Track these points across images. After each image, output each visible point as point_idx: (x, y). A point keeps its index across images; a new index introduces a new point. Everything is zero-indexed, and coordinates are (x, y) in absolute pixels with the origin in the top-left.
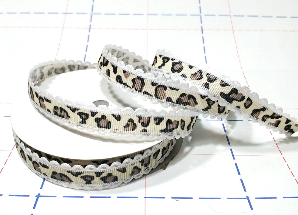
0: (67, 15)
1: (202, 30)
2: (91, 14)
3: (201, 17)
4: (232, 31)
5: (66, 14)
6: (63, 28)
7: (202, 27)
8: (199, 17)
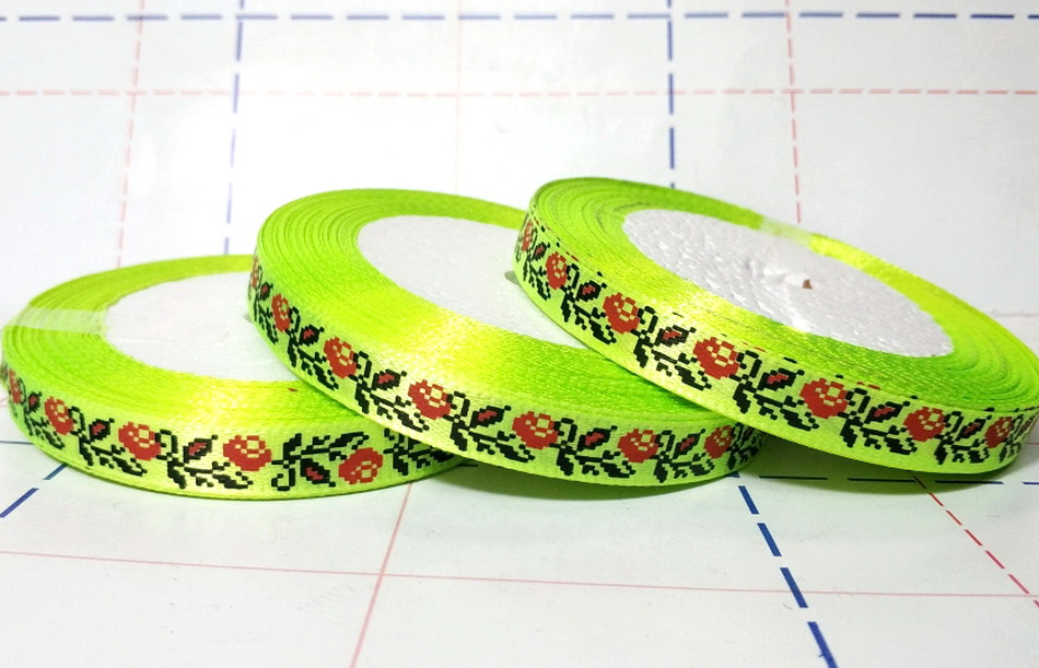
0: (146, 23)
1: (671, 92)
2: (239, 17)
3: (670, 26)
4: (789, 96)
5: (141, 18)
6: (134, 94)
7: (671, 78)
8: (663, 23)
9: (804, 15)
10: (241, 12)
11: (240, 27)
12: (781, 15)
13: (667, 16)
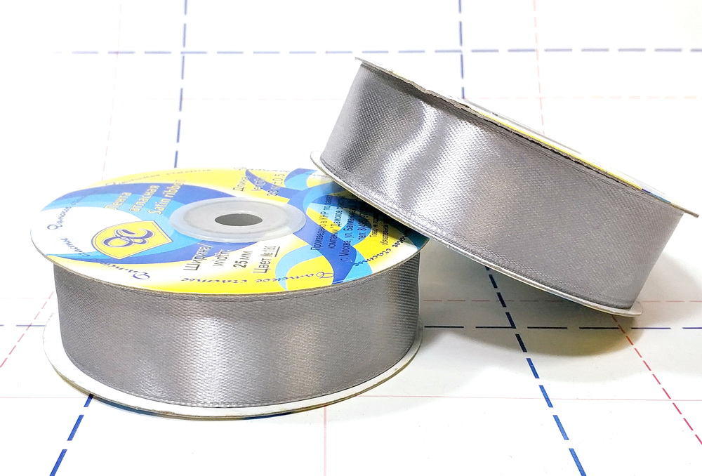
9: (546, 50)
10: (184, 50)
11: (184, 58)
12: (533, 50)
13: (460, 51)
